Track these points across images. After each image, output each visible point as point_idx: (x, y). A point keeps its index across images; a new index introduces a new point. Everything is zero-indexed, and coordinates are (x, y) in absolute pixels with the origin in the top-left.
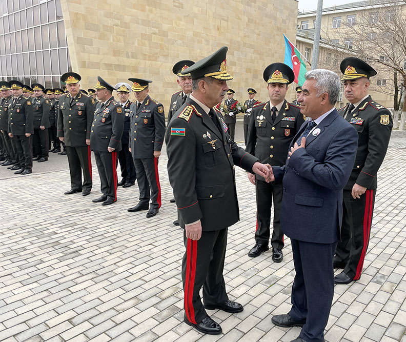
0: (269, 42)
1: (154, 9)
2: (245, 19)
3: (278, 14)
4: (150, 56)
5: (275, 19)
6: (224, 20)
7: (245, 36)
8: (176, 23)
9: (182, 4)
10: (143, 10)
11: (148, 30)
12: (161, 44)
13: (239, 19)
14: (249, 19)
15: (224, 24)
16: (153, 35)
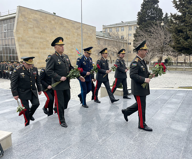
0: (86, 41)
1: (44, 34)
2: (76, 34)
3: (89, 32)
4: (43, 48)
5: (87, 33)
6: (68, 35)
7: (76, 40)
8: (51, 37)
9: (53, 32)
10: (40, 34)
11: (42, 40)
12: (46, 44)
13: (74, 34)
14: (77, 34)
15: (68, 36)
16: (44, 42)
